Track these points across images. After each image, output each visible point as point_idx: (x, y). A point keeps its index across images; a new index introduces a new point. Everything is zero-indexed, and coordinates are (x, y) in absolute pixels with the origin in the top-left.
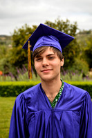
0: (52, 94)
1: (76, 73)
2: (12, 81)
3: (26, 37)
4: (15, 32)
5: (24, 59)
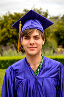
0: (35, 65)
3: (9, 21)
5: (7, 39)
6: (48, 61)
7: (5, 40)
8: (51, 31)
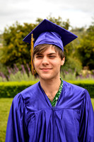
1: (69, 72)
2: (3, 81)
3: (17, 35)
4: (6, 30)
5: (15, 58)
6: (69, 87)
8: (74, 47)
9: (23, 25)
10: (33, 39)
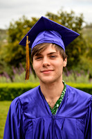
0: (52, 98)
1: (81, 74)
2: (7, 82)
3: (24, 31)
4: (11, 25)
5: (21, 56)
6: (73, 92)
7: (17, 58)
8: (88, 45)
9: (31, 20)
10: (28, 42)
